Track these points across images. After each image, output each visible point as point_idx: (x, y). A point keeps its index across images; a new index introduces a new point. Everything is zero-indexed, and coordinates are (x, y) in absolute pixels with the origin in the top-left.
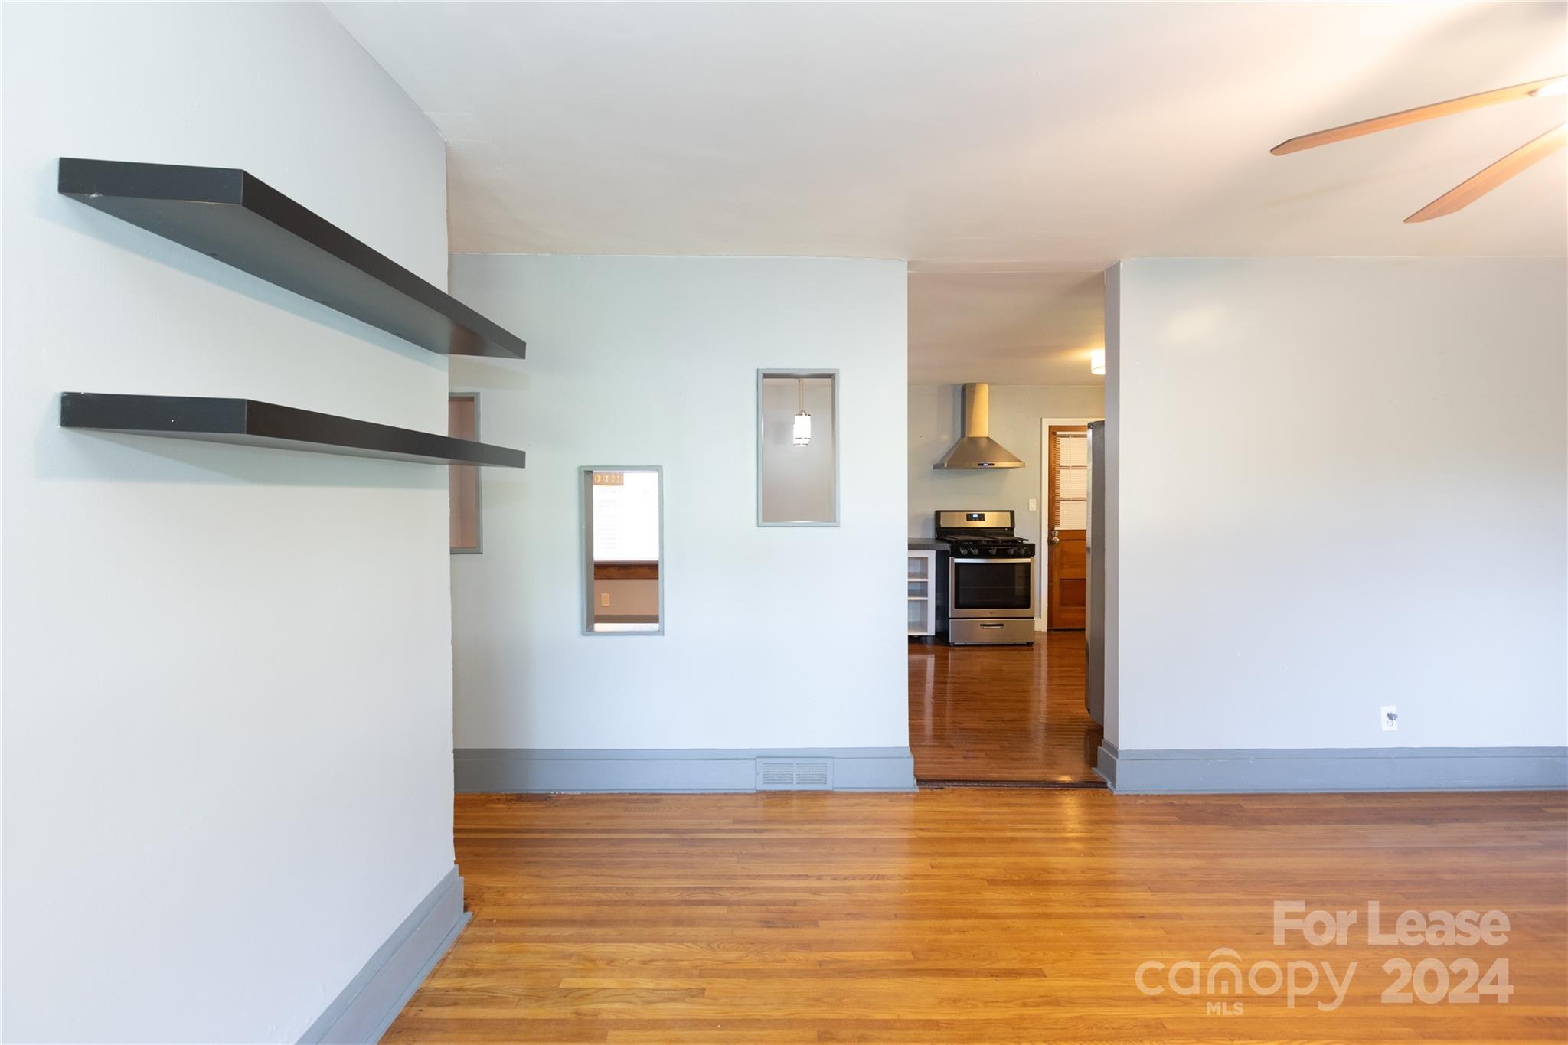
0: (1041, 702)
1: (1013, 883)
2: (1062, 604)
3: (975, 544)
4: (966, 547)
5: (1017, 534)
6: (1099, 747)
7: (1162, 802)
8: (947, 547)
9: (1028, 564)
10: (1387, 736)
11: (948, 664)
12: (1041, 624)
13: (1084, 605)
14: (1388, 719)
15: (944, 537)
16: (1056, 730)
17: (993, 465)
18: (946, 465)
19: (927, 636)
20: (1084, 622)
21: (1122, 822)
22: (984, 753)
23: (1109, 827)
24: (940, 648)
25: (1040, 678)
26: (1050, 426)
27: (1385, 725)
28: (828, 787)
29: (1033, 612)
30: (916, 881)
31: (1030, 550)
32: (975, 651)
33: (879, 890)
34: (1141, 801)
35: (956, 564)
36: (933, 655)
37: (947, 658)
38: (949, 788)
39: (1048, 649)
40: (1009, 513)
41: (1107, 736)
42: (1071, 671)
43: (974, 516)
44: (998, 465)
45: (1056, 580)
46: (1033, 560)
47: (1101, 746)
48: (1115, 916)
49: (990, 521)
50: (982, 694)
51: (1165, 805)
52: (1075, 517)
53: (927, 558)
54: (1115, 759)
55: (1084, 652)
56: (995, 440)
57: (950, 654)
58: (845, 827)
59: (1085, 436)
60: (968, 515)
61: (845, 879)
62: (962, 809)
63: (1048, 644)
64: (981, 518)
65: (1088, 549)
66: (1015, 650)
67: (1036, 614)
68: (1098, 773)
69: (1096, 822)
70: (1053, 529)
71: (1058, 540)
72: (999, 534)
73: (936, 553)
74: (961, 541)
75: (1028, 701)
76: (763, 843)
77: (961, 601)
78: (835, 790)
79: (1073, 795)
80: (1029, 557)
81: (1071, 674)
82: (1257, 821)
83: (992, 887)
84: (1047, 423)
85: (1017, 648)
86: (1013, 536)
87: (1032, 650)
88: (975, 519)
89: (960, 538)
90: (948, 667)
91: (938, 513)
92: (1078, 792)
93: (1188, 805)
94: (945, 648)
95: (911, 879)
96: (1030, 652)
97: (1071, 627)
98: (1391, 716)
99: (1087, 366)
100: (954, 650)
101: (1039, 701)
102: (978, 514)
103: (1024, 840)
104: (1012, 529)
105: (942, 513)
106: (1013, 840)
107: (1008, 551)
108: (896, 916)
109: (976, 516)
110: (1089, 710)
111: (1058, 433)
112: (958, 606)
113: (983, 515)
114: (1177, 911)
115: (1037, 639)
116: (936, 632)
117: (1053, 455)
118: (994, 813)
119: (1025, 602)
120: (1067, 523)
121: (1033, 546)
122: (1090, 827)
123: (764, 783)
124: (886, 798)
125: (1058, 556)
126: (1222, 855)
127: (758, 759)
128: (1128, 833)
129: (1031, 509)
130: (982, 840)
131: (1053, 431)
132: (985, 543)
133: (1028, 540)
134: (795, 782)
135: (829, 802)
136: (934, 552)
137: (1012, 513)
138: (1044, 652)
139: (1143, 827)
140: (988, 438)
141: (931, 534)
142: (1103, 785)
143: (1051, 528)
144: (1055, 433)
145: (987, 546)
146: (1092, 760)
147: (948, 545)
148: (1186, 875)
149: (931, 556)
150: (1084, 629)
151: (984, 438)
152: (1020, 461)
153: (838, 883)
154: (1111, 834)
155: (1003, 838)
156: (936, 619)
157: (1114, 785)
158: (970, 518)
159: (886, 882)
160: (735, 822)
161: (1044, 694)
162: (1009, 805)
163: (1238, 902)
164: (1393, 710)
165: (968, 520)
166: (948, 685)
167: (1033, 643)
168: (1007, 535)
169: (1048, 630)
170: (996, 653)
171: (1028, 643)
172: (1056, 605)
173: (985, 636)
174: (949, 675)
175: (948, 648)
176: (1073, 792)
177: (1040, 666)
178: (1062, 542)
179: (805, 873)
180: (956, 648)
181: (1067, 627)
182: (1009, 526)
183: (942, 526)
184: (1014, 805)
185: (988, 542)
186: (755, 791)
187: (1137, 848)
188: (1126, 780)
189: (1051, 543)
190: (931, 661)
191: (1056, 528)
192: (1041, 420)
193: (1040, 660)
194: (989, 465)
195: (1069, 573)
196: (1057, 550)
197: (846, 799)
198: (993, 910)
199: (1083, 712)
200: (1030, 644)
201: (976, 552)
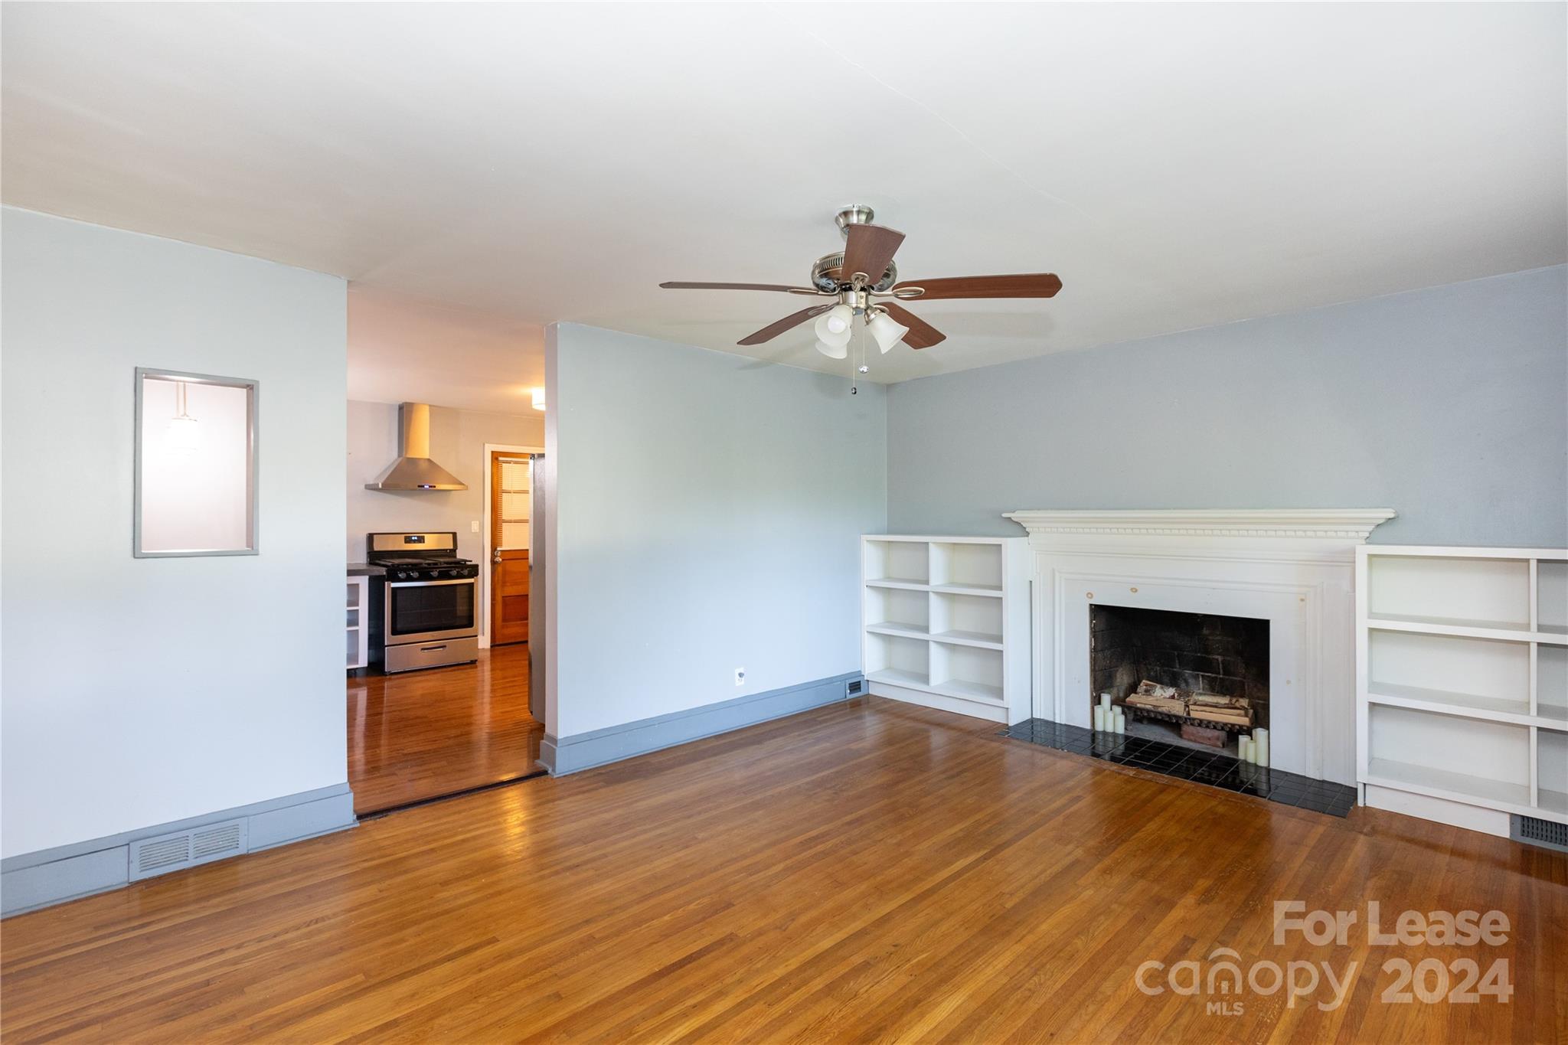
0: (485, 715)
1: (466, 877)
2: (504, 620)
3: (415, 567)
4: (404, 570)
5: (460, 555)
6: (542, 741)
7: (592, 774)
8: (383, 571)
9: (472, 585)
10: (740, 688)
11: (383, 694)
12: (484, 642)
13: (527, 619)
14: (738, 677)
15: (378, 562)
16: (500, 737)
17: (435, 487)
18: (380, 486)
19: (357, 668)
20: (526, 634)
21: (560, 799)
22: (430, 772)
23: (550, 805)
24: (373, 679)
25: (483, 692)
26: (492, 452)
27: (739, 682)
28: (242, 850)
29: (477, 630)
30: (362, 910)
31: (474, 571)
32: (416, 676)
33: (320, 931)
34: (577, 777)
35: (393, 588)
36: (366, 688)
37: (383, 688)
38: (393, 815)
39: (491, 664)
40: (451, 535)
41: (547, 730)
42: (514, 681)
43: (413, 538)
44: (439, 487)
45: (499, 599)
46: (477, 581)
47: (543, 739)
48: (557, 873)
49: (430, 543)
50: (426, 717)
51: (594, 776)
52: (517, 538)
53: (358, 585)
54: (554, 747)
55: (527, 662)
56: (435, 461)
57: (386, 684)
58: (269, 885)
59: (527, 463)
60: (406, 538)
61: (275, 936)
62: (409, 829)
63: (491, 660)
64: (421, 540)
65: (531, 567)
66: (458, 670)
67: (480, 631)
68: (541, 763)
69: (539, 805)
70: (496, 549)
71: (501, 560)
72: (438, 556)
73: (369, 579)
74: (398, 565)
75: (472, 716)
76: (149, 938)
77: (399, 626)
78: (250, 852)
79: (518, 788)
80: (472, 577)
81: (515, 684)
82: (660, 769)
83: (445, 888)
84: (489, 448)
85: (461, 667)
86: (455, 557)
87: (476, 667)
88: (415, 541)
89: (397, 561)
90: (383, 697)
91: (371, 538)
92: (523, 784)
93: (612, 771)
94: (380, 678)
95: (356, 910)
96: (475, 670)
97: (513, 641)
98: (741, 675)
99: (529, 400)
100: (390, 679)
101: (483, 714)
102: (418, 537)
103: (474, 838)
104: (454, 550)
105: (375, 536)
106: (463, 841)
107: (451, 573)
108: (342, 949)
109: (416, 538)
110: (531, 712)
111: (500, 459)
112: (395, 632)
113: (423, 538)
114: (603, 852)
115: (480, 655)
116: (369, 663)
117: (495, 479)
118: (445, 823)
119: (469, 621)
120: (508, 543)
121: (476, 566)
122: (535, 810)
123: (142, 871)
124: (319, 842)
125: (500, 575)
126: (636, 801)
127: (131, 844)
128: (564, 805)
129: (473, 531)
130: (433, 850)
131: (495, 456)
132: (426, 566)
133: (471, 561)
134: (191, 855)
135: (242, 867)
136: (367, 577)
137: (454, 534)
138: (487, 667)
139: (580, 797)
140: (429, 460)
141: (362, 559)
142: (545, 773)
143: (494, 549)
144: (497, 459)
145: (427, 568)
146: (535, 753)
147: (384, 569)
148: (609, 824)
149: (363, 582)
150: (527, 642)
151: (425, 459)
152: (463, 484)
153: (266, 944)
154: (552, 811)
155: (454, 842)
156: (369, 649)
157: (554, 770)
158: (408, 540)
159: (328, 922)
160: (97, 928)
161: (487, 708)
162: (459, 812)
163: (645, 831)
164: (741, 670)
165: (406, 542)
166: (384, 716)
167: (476, 661)
168: (450, 557)
169: (491, 647)
170: (439, 675)
171: (472, 661)
172: (499, 622)
173: (424, 659)
174: (385, 705)
175: (384, 677)
176: (518, 786)
177: (483, 681)
178: (505, 561)
179: (219, 948)
180: (393, 677)
181: (510, 641)
182: (452, 547)
183: (376, 549)
184: (464, 810)
185: (429, 564)
186: (127, 885)
187: (573, 815)
188: (565, 763)
189: (493, 563)
190: (362, 695)
191: (498, 549)
192: (484, 445)
193: (483, 676)
194: (430, 487)
195: (512, 590)
196: (500, 569)
197: (267, 857)
198: (447, 906)
199: (526, 715)
200: (473, 662)
201: (415, 575)
